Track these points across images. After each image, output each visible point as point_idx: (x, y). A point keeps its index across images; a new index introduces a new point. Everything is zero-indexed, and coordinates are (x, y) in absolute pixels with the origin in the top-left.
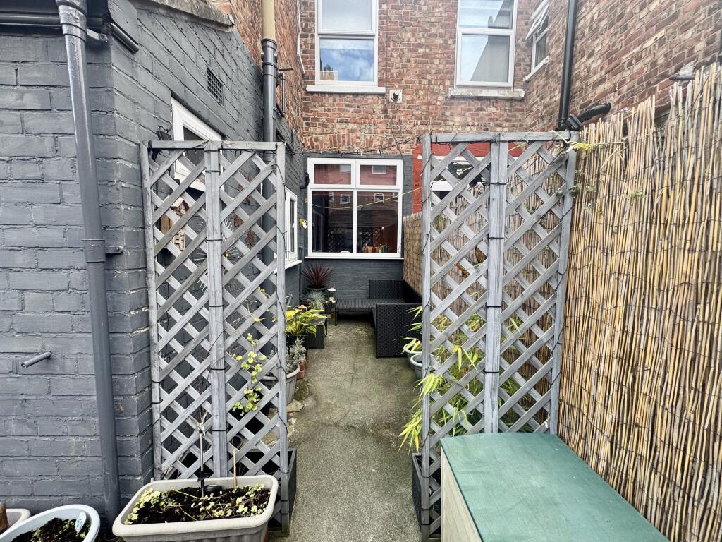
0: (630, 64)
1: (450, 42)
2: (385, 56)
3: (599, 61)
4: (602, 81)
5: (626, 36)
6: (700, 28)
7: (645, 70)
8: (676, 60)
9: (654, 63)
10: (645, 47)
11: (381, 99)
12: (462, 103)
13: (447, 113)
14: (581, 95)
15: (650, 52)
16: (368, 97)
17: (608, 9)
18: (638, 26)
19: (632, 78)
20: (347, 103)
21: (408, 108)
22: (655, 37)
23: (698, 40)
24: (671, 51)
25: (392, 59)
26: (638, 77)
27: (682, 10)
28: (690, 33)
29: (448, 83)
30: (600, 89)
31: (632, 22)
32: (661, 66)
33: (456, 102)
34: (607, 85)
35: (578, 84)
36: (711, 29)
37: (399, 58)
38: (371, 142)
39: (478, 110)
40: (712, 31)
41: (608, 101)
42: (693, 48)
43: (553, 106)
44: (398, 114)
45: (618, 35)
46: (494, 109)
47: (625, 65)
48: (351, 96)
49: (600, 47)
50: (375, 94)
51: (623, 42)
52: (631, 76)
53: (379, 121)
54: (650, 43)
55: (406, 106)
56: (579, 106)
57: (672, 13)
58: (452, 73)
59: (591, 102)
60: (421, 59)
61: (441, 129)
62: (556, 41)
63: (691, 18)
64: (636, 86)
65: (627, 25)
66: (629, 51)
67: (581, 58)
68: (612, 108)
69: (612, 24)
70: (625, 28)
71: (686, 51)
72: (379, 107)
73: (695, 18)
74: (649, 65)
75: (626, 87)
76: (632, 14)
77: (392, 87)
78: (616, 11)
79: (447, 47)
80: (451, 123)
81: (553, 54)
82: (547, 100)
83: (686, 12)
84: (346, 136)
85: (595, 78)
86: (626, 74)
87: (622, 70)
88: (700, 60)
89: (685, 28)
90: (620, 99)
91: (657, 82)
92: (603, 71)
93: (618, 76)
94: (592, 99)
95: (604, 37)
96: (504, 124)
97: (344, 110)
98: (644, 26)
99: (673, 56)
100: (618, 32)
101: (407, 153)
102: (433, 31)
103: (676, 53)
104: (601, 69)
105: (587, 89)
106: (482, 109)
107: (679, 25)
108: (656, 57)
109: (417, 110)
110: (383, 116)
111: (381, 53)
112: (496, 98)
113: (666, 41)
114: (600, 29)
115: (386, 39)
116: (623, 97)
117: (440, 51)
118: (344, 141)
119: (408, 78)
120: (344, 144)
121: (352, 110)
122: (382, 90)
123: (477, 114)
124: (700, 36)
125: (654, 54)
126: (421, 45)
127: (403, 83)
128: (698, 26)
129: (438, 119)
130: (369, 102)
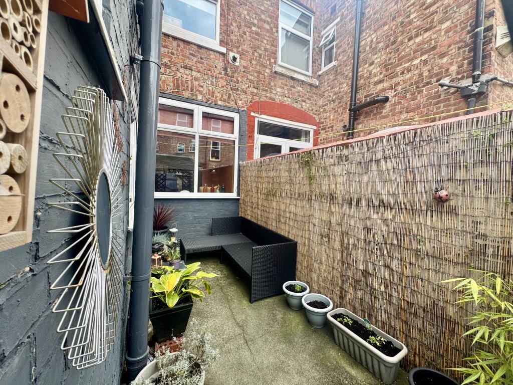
0: (403, 73)
1: (274, 30)
2: (226, 23)
3: (379, 69)
4: (381, 81)
5: (399, 55)
6: (452, 57)
7: (415, 78)
8: (437, 75)
9: (421, 75)
10: (413, 64)
11: (221, 58)
12: (282, 79)
13: (272, 84)
14: (365, 88)
15: (417, 68)
16: (211, 52)
17: (384, 37)
18: (407, 50)
19: (404, 82)
20: (191, 52)
21: (244, 72)
22: (420, 59)
23: (451, 64)
24: (433, 69)
25: (232, 27)
26: (409, 82)
27: (439, 45)
28: (445, 60)
29: (272, 60)
30: (380, 87)
31: (403, 48)
32: (426, 77)
33: (278, 77)
34: (386, 85)
35: (362, 81)
36: (460, 59)
37: (237, 29)
38: (213, 93)
39: (291, 86)
40: (461, 60)
41: (387, 95)
42: (449, 69)
43: (342, 94)
44: (236, 75)
45: (393, 54)
46: (301, 89)
47: (399, 73)
48: (195, 47)
49: (379, 60)
50: (217, 52)
51: (397, 58)
52: (403, 81)
53: (220, 76)
54: (416, 62)
55: (243, 70)
56: (363, 96)
57: (432, 46)
58: (275, 54)
59: (373, 94)
60: (254, 35)
61: (268, 95)
62: (343, 52)
63: (446, 51)
64: (408, 87)
65: (399, 48)
66: (401, 65)
67: (364, 65)
68: (390, 100)
69: (387, 46)
70: (398, 50)
71: (443, 70)
72: (220, 65)
73: (449, 51)
74: (417, 75)
75: (400, 87)
76: (402, 43)
77: (232, 51)
78: (390, 39)
79: (272, 33)
80: (275, 92)
81: (340, 60)
82: (336, 89)
83: (442, 47)
84: (189, 83)
85: (376, 79)
86: (400, 79)
87: (396, 76)
88: (454, 76)
89: (442, 56)
90: (396, 94)
91: (424, 86)
92: (382, 76)
93: (394, 80)
94: (374, 92)
95: (381, 54)
96: (307, 101)
97: (188, 58)
98: (412, 51)
99: (435, 72)
100: (392, 52)
101: (243, 109)
102: (263, 17)
103: (436, 70)
104: (381, 74)
105: (370, 86)
106: (294, 87)
107: (438, 53)
108: (422, 72)
109: (251, 75)
110: (223, 72)
111: (223, 18)
112: (303, 81)
113: (429, 62)
114: (378, 48)
115: (227, 8)
116: (399, 93)
117: (268, 35)
118: (187, 86)
119: (244, 47)
120: (187, 89)
121: (195, 59)
122: (224, 50)
123: (291, 90)
124: (453, 62)
125: (421, 69)
126: (254, 25)
127: (240, 49)
128: (451, 56)
129: (266, 87)
130: (212, 56)
